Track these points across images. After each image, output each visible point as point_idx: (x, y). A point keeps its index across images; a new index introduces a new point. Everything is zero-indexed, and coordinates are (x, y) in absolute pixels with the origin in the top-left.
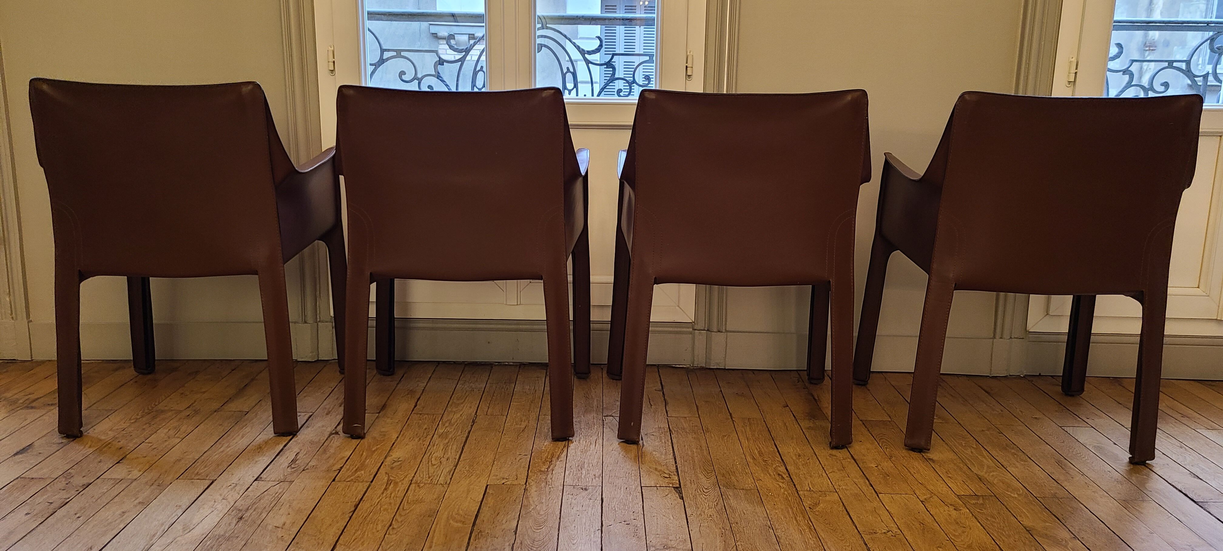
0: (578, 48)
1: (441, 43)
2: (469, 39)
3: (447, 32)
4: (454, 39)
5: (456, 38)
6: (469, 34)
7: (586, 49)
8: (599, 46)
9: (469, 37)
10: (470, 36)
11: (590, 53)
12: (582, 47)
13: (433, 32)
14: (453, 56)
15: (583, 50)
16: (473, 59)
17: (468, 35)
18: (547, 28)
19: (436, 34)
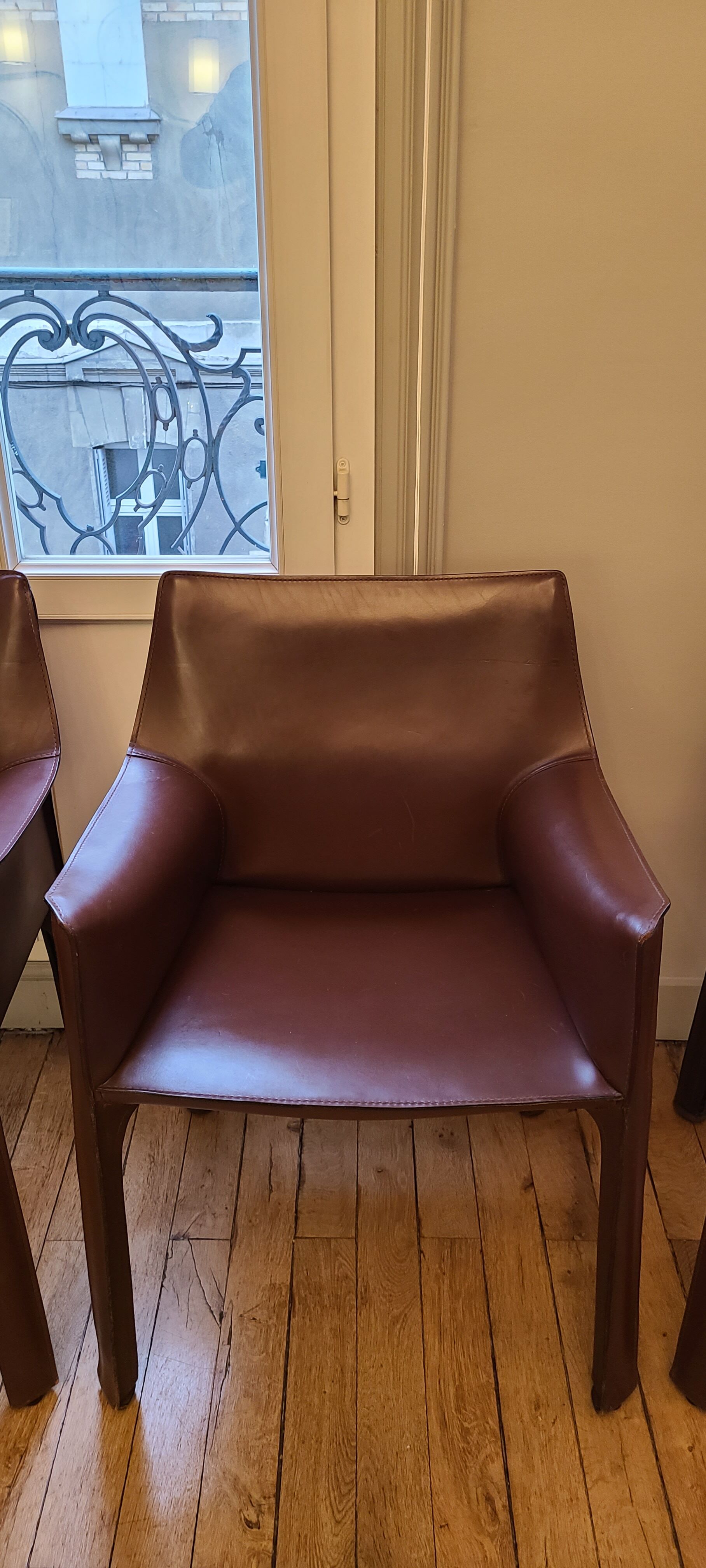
0: (174, 338)
1: (79, 151)
2: (121, 144)
3: (85, 132)
4: (98, 143)
5: (100, 142)
6: (121, 135)
7: (190, 340)
8: (215, 335)
9: (121, 140)
10: (122, 138)
11: (199, 347)
12: (182, 335)
13: (65, 133)
14: (98, 173)
15: (183, 341)
16: (129, 178)
17: (118, 138)
18: (109, 298)
19: (70, 135)
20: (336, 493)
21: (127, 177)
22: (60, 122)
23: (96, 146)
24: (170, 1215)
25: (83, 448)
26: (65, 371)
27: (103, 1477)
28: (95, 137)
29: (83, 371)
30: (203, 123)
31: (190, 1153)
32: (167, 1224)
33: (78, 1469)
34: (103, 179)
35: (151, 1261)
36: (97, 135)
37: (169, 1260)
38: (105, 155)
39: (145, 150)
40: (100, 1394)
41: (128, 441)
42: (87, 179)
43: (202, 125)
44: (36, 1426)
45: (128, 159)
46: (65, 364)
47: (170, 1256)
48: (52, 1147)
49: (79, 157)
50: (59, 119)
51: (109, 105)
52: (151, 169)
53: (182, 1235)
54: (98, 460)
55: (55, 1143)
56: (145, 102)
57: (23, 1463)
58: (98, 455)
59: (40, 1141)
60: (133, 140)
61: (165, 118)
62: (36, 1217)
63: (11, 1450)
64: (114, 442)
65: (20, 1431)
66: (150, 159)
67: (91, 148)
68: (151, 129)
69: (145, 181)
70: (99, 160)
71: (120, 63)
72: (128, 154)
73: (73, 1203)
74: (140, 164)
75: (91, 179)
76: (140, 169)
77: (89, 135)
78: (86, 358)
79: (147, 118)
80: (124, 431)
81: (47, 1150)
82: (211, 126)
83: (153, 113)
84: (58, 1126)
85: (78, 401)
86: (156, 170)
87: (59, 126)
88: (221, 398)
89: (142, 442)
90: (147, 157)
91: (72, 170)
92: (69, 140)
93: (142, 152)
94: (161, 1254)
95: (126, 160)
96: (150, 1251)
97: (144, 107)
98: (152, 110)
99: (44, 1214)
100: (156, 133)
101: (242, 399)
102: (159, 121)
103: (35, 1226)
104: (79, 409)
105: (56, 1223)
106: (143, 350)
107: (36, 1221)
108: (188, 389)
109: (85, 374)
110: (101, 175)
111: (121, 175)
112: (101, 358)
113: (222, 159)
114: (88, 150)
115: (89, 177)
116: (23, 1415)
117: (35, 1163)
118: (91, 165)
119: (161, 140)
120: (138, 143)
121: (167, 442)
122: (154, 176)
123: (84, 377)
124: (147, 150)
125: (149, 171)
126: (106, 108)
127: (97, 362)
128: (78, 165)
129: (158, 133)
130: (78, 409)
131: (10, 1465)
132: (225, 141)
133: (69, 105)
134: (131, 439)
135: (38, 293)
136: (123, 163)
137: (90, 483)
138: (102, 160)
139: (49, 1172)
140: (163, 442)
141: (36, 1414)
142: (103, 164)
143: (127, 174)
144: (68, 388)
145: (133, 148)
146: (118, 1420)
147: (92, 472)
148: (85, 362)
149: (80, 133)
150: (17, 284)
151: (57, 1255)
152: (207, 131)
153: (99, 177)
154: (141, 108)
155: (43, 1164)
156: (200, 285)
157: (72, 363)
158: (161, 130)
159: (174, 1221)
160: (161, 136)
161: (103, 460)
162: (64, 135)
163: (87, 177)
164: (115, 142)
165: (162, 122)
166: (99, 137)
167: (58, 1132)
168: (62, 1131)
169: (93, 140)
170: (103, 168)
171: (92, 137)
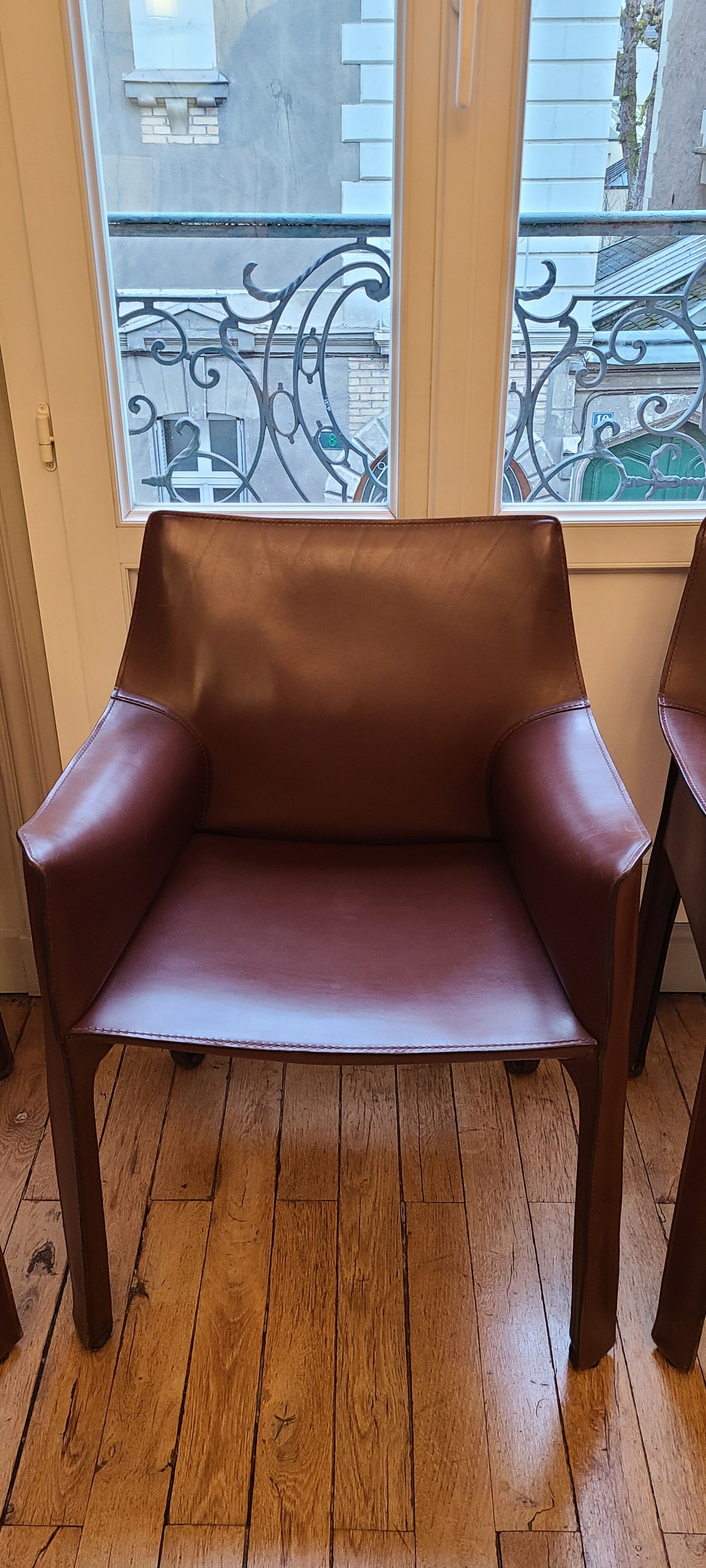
1: (145, 114)
2: (188, 107)
3: (151, 95)
4: (165, 107)
5: (167, 105)
6: (188, 98)
8: (547, 282)
9: (188, 103)
10: (190, 101)
13: (132, 96)
14: (164, 138)
16: (195, 143)
17: (186, 100)
19: (136, 98)
21: (193, 142)
22: (127, 85)
23: (163, 110)
24: (645, 1178)
25: (142, 419)
26: (126, 341)
27: (696, 1440)
28: (162, 101)
29: (145, 341)
30: (271, 85)
31: (636, 1116)
32: (646, 1187)
33: (668, 1433)
34: (169, 143)
35: (646, 1224)
36: (164, 98)
37: (664, 1223)
38: (172, 119)
39: (212, 114)
40: (656, 1358)
41: (188, 412)
42: (153, 143)
43: (270, 87)
44: (605, 1389)
45: (194, 123)
46: (126, 334)
47: (663, 1220)
48: (493, 1109)
49: (145, 121)
50: (126, 82)
51: (176, 68)
52: (217, 133)
53: (666, 1199)
54: (157, 431)
55: (494, 1104)
56: (213, 64)
57: (609, 1426)
58: (157, 426)
59: (478, 1102)
60: (200, 103)
61: (233, 81)
62: (508, 1178)
63: (590, 1412)
64: (174, 412)
65: (592, 1393)
66: (217, 123)
67: (158, 112)
68: (220, 92)
69: (211, 145)
70: (165, 124)
71: (189, 23)
72: (194, 118)
73: (539, 1166)
74: (206, 128)
75: (157, 144)
76: (207, 133)
77: (156, 98)
78: (148, 328)
79: (215, 80)
80: (185, 403)
81: (489, 1112)
82: (280, 90)
83: (221, 76)
84: (489, 1087)
85: (138, 371)
86: (222, 134)
87: (126, 90)
88: (282, 368)
89: (202, 413)
90: (214, 120)
91: (137, 134)
92: (135, 103)
93: (209, 116)
94: (653, 1217)
95: (192, 124)
96: (640, 1214)
97: (213, 69)
98: (219, 72)
99: (515, 1176)
100: (224, 96)
101: (568, 349)
102: (227, 83)
103: (512, 1188)
104: (140, 379)
105: (532, 1185)
106: (205, 319)
107: (510, 1182)
108: (250, 359)
109: (146, 344)
110: (167, 139)
111: (187, 140)
112: (163, 327)
113: (290, 122)
114: (154, 114)
115: (155, 142)
116: (587, 1378)
117: (482, 1124)
118: (157, 130)
119: (229, 103)
120: (204, 106)
121: (227, 413)
122: (220, 140)
123: (146, 347)
124: (214, 114)
125: (216, 135)
126: (174, 70)
127: (159, 332)
128: (144, 129)
129: (226, 97)
130: (138, 380)
131: (596, 1428)
132: (293, 104)
133: (136, 67)
134: (191, 410)
135: (371, 241)
136: (190, 127)
137: (149, 455)
138: (168, 124)
139: (501, 1133)
140: (224, 413)
141: (599, 1375)
142: (169, 128)
143: (194, 139)
144: (129, 358)
145: (200, 112)
146: (686, 1383)
147: (151, 444)
148: (147, 331)
149: (147, 96)
150: (352, 232)
151: (547, 1217)
152: (276, 93)
153: (165, 142)
154: (209, 70)
155: (491, 1125)
156: (541, 230)
157: (134, 332)
158: (229, 93)
159: (652, 1184)
160: (228, 99)
161: (162, 431)
162: (130, 98)
163: (152, 141)
164: (182, 105)
165: (230, 85)
166: (166, 100)
167: (492, 1093)
168: (495, 1093)
169: (160, 103)
170: (169, 132)
171: (159, 100)
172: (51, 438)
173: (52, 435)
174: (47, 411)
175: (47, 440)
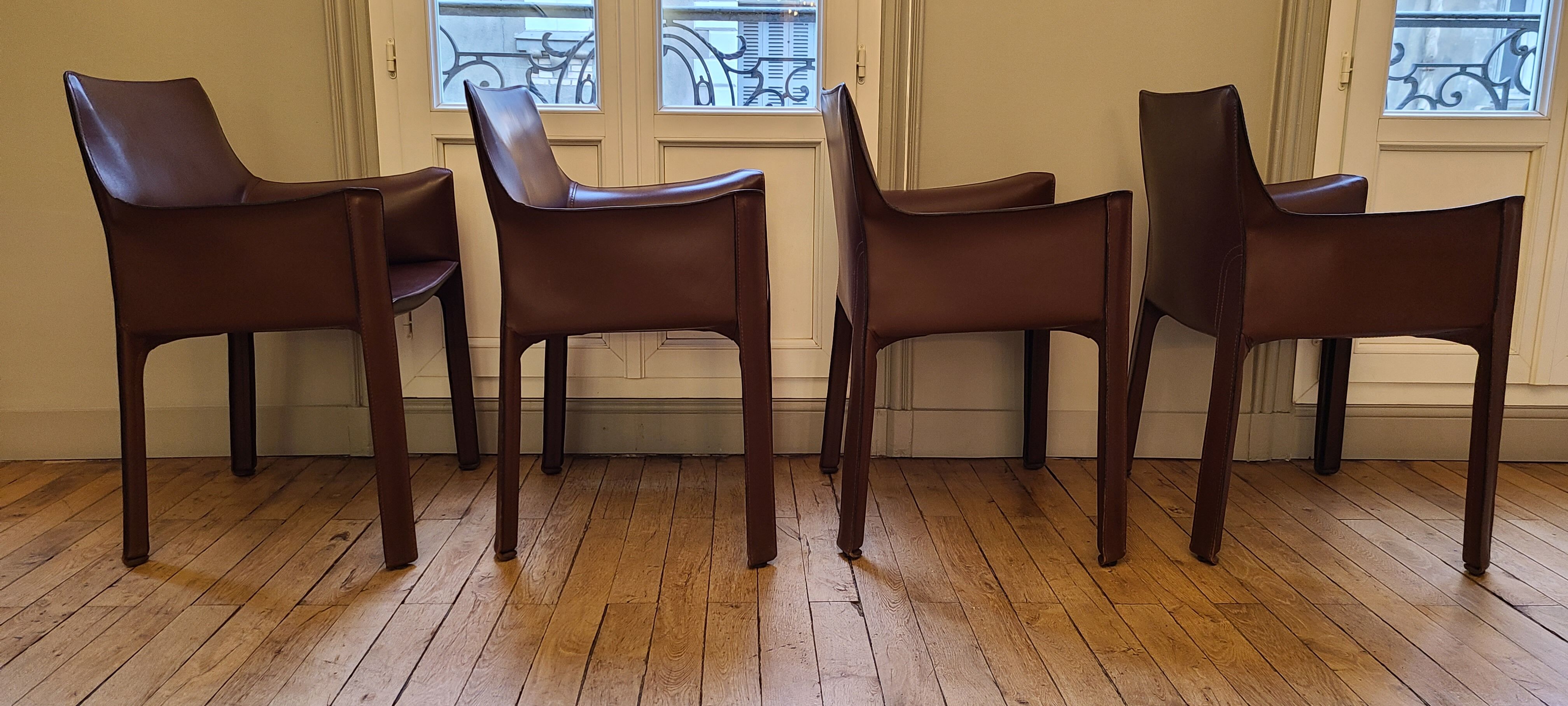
0: (714, 51)
7: (725, 52)
8: (741, 48)
11: (729, 57)
12: (719, 49)
15: (720, 53)
18: (674, 25)
20: (858, 63)
21: (571, 83)
22: (518, 41)
23: (547, 60)
45: (573, 70)
50: (517, 39)
72: (573, 66)
95: (571, 71)
110: (549, 81)
133: (527, 29)
153: (547, 84)
170: (551, 77)
171: (544, 53)
172: (394, 57)
173: (395, 55)
174: (393, 43)
175: (391, 58)
